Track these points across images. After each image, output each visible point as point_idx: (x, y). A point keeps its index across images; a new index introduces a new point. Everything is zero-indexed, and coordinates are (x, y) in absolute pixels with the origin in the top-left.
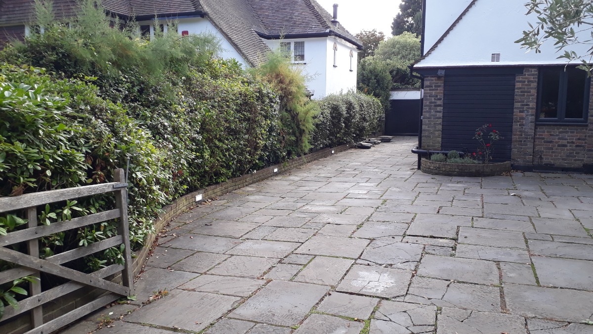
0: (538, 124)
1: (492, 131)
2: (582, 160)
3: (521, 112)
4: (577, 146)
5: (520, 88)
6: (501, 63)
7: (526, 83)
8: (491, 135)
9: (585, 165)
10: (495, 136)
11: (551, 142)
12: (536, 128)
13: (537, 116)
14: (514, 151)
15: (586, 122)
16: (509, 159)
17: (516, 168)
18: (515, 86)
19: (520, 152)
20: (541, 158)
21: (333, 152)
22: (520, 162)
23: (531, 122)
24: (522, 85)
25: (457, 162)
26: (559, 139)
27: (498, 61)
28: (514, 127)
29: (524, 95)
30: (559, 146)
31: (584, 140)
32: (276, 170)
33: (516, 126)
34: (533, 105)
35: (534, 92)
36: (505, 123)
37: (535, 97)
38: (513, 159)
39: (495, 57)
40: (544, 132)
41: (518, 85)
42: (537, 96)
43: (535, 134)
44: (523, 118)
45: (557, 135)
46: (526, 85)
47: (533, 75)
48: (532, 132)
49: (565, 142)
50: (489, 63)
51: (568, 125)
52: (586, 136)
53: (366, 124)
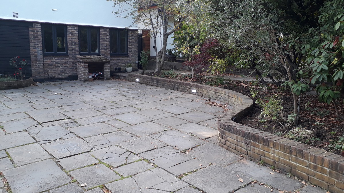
0: (44, 55)
1: (21, 60)
2: (68, 74)
3: (34, 49)
4: (65, 67)
5: (32, 35)
6: (19, 19)
7: (35, 32)
8: (21, 63)
9: (69, 76)
10: (24, 63)
11: (52, 65)
12: (43, 58)
13: (43, 52)
14: (33, 71)
15: (67, 54)
16: (31, 76)
17: (36, 81)
18: (29, 33)
19: (37, 72)
20: (48, 74)
22: (37, 77)
23: (41, 54)
24: (33, 33)
25: (3, 81)
26: (56, 63)
27: (17, 17)
28: (32, 58)
29: (35, 39)
30: (56, 67)
31: (67, 63)
33: (32, 57)
34: (40, 44)
35: (40, 37)
36: (27, 56)
37: (41, 40)
38: (33, 76)
39: (15, 14)
40: (48, 60)
41: (31, 33)
42: (42, 40)
43: (44, 61)
44: (36, 52)
45: (55, 61)
46: (36, 33)
47: (39, 28)
48: (41, 60)
49: (59, 65)
50: (11, 18)
51: (59, 56)
52: (68, 61)
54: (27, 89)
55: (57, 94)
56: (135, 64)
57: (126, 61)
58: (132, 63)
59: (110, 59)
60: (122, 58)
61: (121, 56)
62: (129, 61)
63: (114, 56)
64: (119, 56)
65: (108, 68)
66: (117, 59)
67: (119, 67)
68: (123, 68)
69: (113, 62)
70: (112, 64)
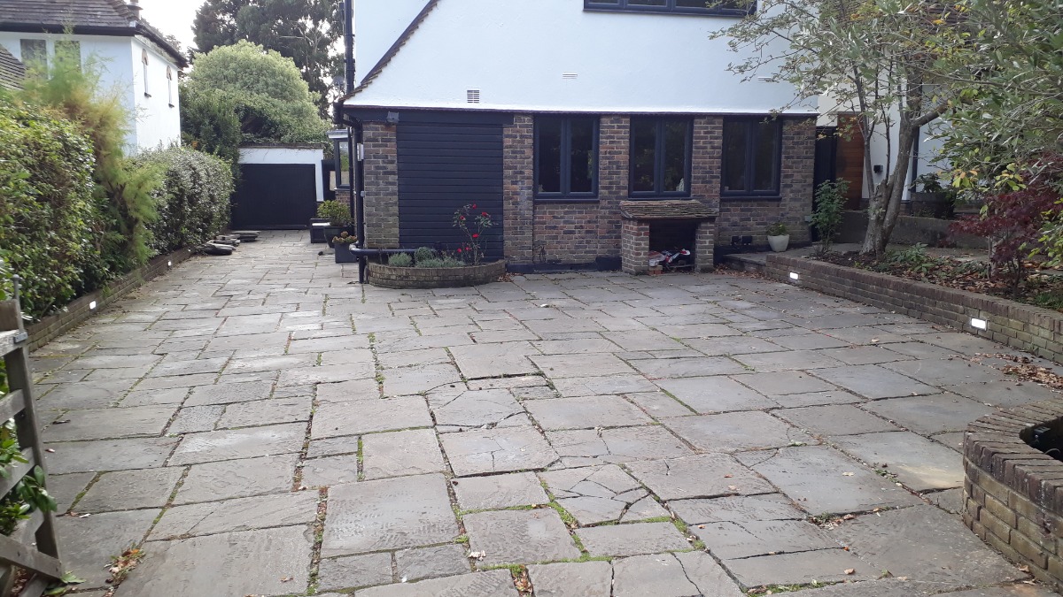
0: (537, 201)
1: (479, 214)
2: (595, 252)
3: (513, 183)
4: (587, 232)
5: (511, 147)
6: (482, 105)
7: (518, 138)
8: (479, 220)
9: (598, 259)
10: (485, 222)
11: (555, 228)
12: (535, 208)
13: (535, 190)
14: (508, 243)
15: (596, 196)
16: (501, 255)
17: (513, 269)
18: (502, 142)
19: (517, 244)
20: (543, 252)
21: (170, 264)
22: (517, 260)
23: (528, 199)
24: (513, 141)
25: (434, 266)
26: (565, 222)
27: (477, 102)
28: (506, 206)
29: (516, 157)
30: (565, 233)
31: (596, 222)
32: (93, 305)
33: (508, 205)
34: (529, 172)
35: (529, 152)
36: (493, 202)
37: (531, 160)
38: (506, 257)
39: (473, 95)
40: (546, 214)
41: (508, 142)
42: (534, 159)
43: (534, 217)
44: (516, 193)
45: (562, 218)
46: (519, 142)
47: (527, 126)
48: (528, 214)
49: (571, 227)
50: (464, 105)
51: (575, 202)
52: (597, 217)
53: (215, 209)
54: (484, 290)
55: (547, 307)
56: (801, 224)
57: (771, 215)
58: (793, 222)
59: (718, 210)
60: (759, 205)
61: (755, 200)
62: (782, 215)
63: (734, 200)
64: (750, 200)
65: (708, 238)
66: (742, 210)
67: (746, 233)
68: (759, 238)
69: (728, 220)
70: (725, 224)
